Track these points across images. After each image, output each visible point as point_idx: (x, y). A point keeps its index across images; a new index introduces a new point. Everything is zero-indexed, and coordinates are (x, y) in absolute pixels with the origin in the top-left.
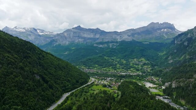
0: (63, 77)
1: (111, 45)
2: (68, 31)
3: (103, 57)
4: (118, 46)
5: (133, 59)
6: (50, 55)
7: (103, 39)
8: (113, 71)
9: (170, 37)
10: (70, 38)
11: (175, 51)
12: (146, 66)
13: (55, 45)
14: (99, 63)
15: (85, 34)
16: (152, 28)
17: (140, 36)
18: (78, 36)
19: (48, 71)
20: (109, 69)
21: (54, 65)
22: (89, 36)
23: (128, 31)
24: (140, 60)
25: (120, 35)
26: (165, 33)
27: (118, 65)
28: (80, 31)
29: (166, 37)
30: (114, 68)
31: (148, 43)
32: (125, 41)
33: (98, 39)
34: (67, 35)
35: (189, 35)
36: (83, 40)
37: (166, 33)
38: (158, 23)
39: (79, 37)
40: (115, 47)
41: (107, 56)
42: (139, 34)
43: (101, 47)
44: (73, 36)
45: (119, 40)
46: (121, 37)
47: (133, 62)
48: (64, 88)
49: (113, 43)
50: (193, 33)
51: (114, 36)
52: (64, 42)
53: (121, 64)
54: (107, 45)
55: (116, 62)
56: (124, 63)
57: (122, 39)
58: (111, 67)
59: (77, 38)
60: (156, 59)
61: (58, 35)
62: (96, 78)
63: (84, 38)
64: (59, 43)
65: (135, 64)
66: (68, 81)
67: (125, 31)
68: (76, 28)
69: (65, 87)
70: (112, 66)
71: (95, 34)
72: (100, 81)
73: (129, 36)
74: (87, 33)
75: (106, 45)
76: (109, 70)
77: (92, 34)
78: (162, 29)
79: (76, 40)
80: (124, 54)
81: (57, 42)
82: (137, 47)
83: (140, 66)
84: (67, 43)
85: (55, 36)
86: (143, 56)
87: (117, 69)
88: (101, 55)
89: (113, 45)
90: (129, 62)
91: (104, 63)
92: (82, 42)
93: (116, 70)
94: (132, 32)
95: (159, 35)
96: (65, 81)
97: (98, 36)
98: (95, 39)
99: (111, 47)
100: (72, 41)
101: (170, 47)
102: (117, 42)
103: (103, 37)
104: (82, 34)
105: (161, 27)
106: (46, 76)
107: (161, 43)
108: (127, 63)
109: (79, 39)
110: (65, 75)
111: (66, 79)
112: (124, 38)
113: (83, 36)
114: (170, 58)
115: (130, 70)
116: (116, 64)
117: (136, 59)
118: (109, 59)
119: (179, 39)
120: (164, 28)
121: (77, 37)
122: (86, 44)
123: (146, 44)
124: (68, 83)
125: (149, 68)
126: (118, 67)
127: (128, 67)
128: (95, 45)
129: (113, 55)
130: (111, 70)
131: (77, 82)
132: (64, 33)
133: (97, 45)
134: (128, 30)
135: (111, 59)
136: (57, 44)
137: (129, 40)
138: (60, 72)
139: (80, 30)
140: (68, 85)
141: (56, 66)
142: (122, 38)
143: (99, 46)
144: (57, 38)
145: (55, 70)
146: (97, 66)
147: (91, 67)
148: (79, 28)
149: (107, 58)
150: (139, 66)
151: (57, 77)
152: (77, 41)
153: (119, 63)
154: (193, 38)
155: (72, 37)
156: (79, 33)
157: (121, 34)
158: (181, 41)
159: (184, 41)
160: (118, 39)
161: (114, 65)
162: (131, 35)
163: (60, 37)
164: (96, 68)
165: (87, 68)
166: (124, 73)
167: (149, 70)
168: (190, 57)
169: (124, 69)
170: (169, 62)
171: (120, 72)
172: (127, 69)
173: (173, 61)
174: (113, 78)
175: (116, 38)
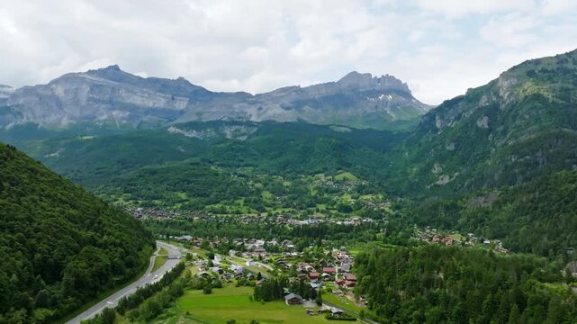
1: (228, 132)
2: (68, 78)
3: (204, 165)
4: (256, 134)
5: (313, 174)
7: (199, 114)
8: (256, 216)
10: (76, 102)
11: (451, 147)
12: (369, 197)
13: (10, 126)
14: (192, 185)
15: (135, 93)
16: (353, 90)
17: (319, 111)
18: (110, 101)
20: (235, 208)
22: (150, 104)
23: (283, 94)
24: (339, 177)
25: (258, 105)
26: (389, 104)
27: (267, 195)
28: (116, 83)
30: (255, 202)
31: (349, 130)
32: (274, 121)
33: (182, 112)
34: (66, 92)
35: (484, 99)
36: (128, 113)
38: (369, 75)
39: (113, 104)
40: (243, 138)
41: (218, 165)
42: (315, 103)
43: (194, 139)
44: (89, 99)
45: (253, 119)
46: (260, 109)
47: (317, 183)
49: (238, 127)
50: (496, 94)
51: (236, 106)
52: (52, 118)
54: (217, 131)
55: (256, 182)
56: (287, 187)
57: (264, 116)
58: (242, 202)
59: (104, 106)
60: (388, 177)
61: (27, 91)
62: (188, 245)
63: (133, 108)
64: (31, 120)
65: (326, 191)
67: (274, 91)
68: (101, 72)
70: (243, 198)
71: (173, 99)
72: (217, 260)
73: (287, 109)
74: (145, 92)
75: (211, 133)
76: (238, 213)
77: (163, 95)
78: (380, 92)
79: (103, 114)
80: (281, 160)
81: (22, 117)
82: (321, 139)
83: (347, 196)
84: (65, 122)
85: (14, 96)
86: (346, 166)
87: (268, 209)
89: (237, 133)
90: (301, 183)
91: (212, 185)
92: (124, 122)
93: (264, 211)
94: (295, 96)
95: (374, 111)
97: (181, 104)
98: (170, 115)
99: (229, 137)
100: (86, 117)
101: (422, 141)
102: (250, 124)
103: (199, 109)
104: (123, 93)
105: (377, 88)
108: (297, 188)
109: (114, 109)
112: (270, 113)
113: (128, 101)
114: (436, 169)
115: (318, 211)
116: (259, 191)
117: (322, 175)
118: (229, 174)
119: (451, 114)
120: (387, 92)
121: (104, 102)
122: (138, 127)
123: (341, 133)
125: (384, 200)
126: (269, 202)
127: (307, 200)
128: (172, 130)
129: (242, 161)
130: (244, 209)
132: (54, 86)
133: (179, 131)
134: (283, 90)
135: (235, 174)
136: (24, 120)
137: (289, 121)
139: (115, 80)
142: (265, 112)
143: (186, 135)
144: (21, 101)
146: (183, 196)
147: (157, 202)
148: (113, 72)
149: (220, 170)
150: (344, 197)
152: (104, 117)
153: (270, 187)
154: (503, 107)
155: (84, 104)
156: (113, 89)
157: (261, 102)
158: (458, 118)
160: (251, 116)
161: (252, 193)
162: (291, 105)
163: (37, 99)
164: (180, 205)
165: (141, 206)
166: (302, 220)
167: (387, 209)
168: (522, 160)
169: (294, 207)
170: (438, 183)
171: (286, 217)
172: (304, 205)
173: (451, 177)
174: (274, 242)
175: (246, 113)
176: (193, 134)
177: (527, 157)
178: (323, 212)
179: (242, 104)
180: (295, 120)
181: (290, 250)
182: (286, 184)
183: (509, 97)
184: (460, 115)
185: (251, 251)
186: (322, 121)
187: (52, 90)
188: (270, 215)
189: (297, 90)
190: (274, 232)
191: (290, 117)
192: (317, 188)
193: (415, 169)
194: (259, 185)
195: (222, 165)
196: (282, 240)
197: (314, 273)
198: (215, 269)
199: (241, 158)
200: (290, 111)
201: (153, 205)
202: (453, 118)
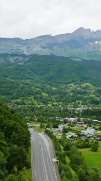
4: (29, 61)
5: (67, 84)
16: (81, 38)
17: (62, 49)
23: (41, 39)
25: (27, 46)
27: (45, 95)
30: (40, 98)
31: (81, 60)
32: (37, 55)
40: (21, 64)
41: (11, 78)
42: (60, 45)
45: (25, 53)
46: (28, 47)
47: (71, 89)
49: (17, 57)
53: (51, 93)
54: (5, 59)
55: (36, 87)
56: (55, 90)
57: (31, 52)
65: (79, 93)
67: (36, 38)
70: (33, 96)
73: (44, 48)
78: (95, 40)
80: (46, 76)
83: (93, 96)
89: (17, 61)
94: (47, 40)
95: (93, 50)
102: (24, 56)
105: (94, 37)
108: (61, 91)
112: (35, 50)
116: (40, 92)
117: (73, 84)
120: (99, 40)
123: (76, 61)
129: (24, 76)
134: (41, 37)
142: (31, 50)
149: (13, 81)
153: (46, 90)
157: (28, 44)
160: (23, 51)
162: (46, 46)
169: (64, 101)
175: (20, 50)
179: (18, 45)
180: (49, 54)
186: (64, 55)
189: (49, 37)
191: (46, 52)
192: (72, 91)
195: (13, 78)
199: (23, 74)
200: (46, 49)
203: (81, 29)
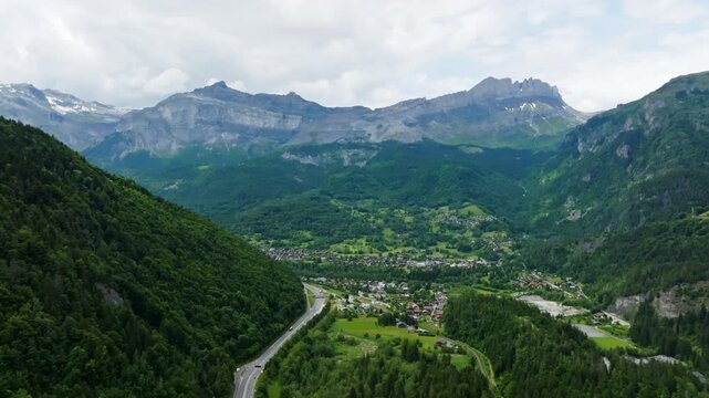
0: (217, 290)
1: (346, 156)
2: (175, 100)
3: (325, 199)
4: (376, 159)
5: (437, 207)
6: (136, 192)
7: (313, 134)
8: (377, 255)
9: (548, 132)
10: (185, 127)
11: (587, 178)
12: (492, 234)
13: (123, 155)
14: (315, 223)
15: (244, 113)
16: (490, 100)
17: (448, 126)
18: (219, 123)
19: (147, 264)
20: (357, 248)
21: (167, 235)
22: (260, 124)
23: (407, 108)
24: (464, 212)
25: (378, 122)
26: (532, 115)
27: (388, 232)
28: (224, 102)
29: (537, 129)
30: (377, 241)
31: (481, 151)
32: (396, 142)
33: (294, 132)
34: (174, 115)
35: (629, 122)
36: (238, 135)
37: (537, 118)
38: (509, 80)
39: (221, 125)
40: (362, 165)
41: (338, 198)
42: (443, 117)
43: (310, 165)
44: (198, 121)
45: (372, 139)
46: (380, 126)
47: (440, 218)
48: (231, 342)
49: (356, 150)
50: (642, 118)
51: (353, 124)
52: (161, 144)
53: (399, 228)
54: (333, 155)
55: (377, 218)
56: (409, 223)
57: (384, 135)
58: (363, 241)
59: (212, 128)
60: (518, 209)
61: (136, 115)
62: (327, 287)
63: (243, 130)
64: (143, 147)
65: (449, 227)
66: (242, 306)
67: (396, 105)
68: (208, 91)
69: (236, 338)
70: (366, 237)
71: (284, 117)
72: (351, 299)
73: (411, 125)
74: (252, 111)
75: (327, 157)
76: (361, 253)
77: (273, 114)
78: (521, 101)
79: (211, 137)
80: (402, 190)
81: (134, 145)
82: (447, 166)
83: (469, 234)
84: (175, 147)
85: (123, 120)
86: (472, 196)
87: (389, 248)
88: (315, 192)
89: (356, 158)
90: (423, 217)
91: (335, 223)
92: (234, 145)
93: (386, 250)
94: (420, 111)
95: (514, 124)
96: (228, 305)
97: (293, 123)
98: (282, 135)
99: (346, 163)
100: (195, 142)
102: (368, 147)
103: (313, 128)
104: (231, 112)
105: (517, 96)
106: (147, 289)
107: (525, 152)
108: (419, 225)
109: (223, 131)
110: (219, 278)
111: (230, 297)
112: (391, 131)
113: (238, 121)
114: (569, 203)
115: (437, 250)
116: (380, 228)
117: (447, 207)
118: (349, 209)
119: (594, 137)
120: (530, 100)
121: (212, 123)
122: (249, 151)
123: (471, 154)
124: (243, 317)
125: (506, 240)
127: (428, 239)
128: (286, 156)
129: (362, 193)
130: (366, 249)
131: (273, 306)
132: (161, 109)
133: (293, 157)
134: (406, 103)
135: (356, 208)
136: (135, 149)
137: (413, 141)
138: (197, 265)
139: (222, 99)
140: (246, 327)
141: (175, 237)
142: (385, 131)
143: (302, 161)
144: (131, 127)
145: (174, 257)
146: (308, 234)
147: (285, 241)
148: (220, 90)
149: (341, 205)
150: (465, 235)
151: (190, 289)
152: (213, 141)
153: (391, 224)
154: (647, 133)
155: (192, 126)
156: (221, 109)
157: (381, 118)
158: (600, 143)
159: (616, 145)
160: (370, 135)
161: (373, 231)
162: (416, 121)
163: (145, 124)
164: (307, 244)
165: (273, 246)
166: (420, 261)
167: (506, 249)
168: (648, 199)
169: (414, 246)
170: (569, 218)
171: (406, 258)
172: (424, 244)
173: (583, 213)
174: (393, 285)
175: (364, 132)
176: (309, 160)
177: (654, 197)
178: (442, 252)
179: (360, 122)
180: (419, 140)
181: (405, 292)
182: (408, 219)
183: (654, 122)
184: (603, 140)
185: (375, 292)
186: (450, 139)
187: (159, 112)
188: (391, 255)
189: (422, 102)
190: (393, 275)
191: (413, 136)
192: (439, 224)
193: (548, 201)
194: (380, 221)
195: (342, 199)
196: (400, 282)
197: (418, 310)
198: (351, 306)
199: (360, 189)
200: (414, 129)
201: (283, 245)
202: (595, 141)
203: (490, 80)
